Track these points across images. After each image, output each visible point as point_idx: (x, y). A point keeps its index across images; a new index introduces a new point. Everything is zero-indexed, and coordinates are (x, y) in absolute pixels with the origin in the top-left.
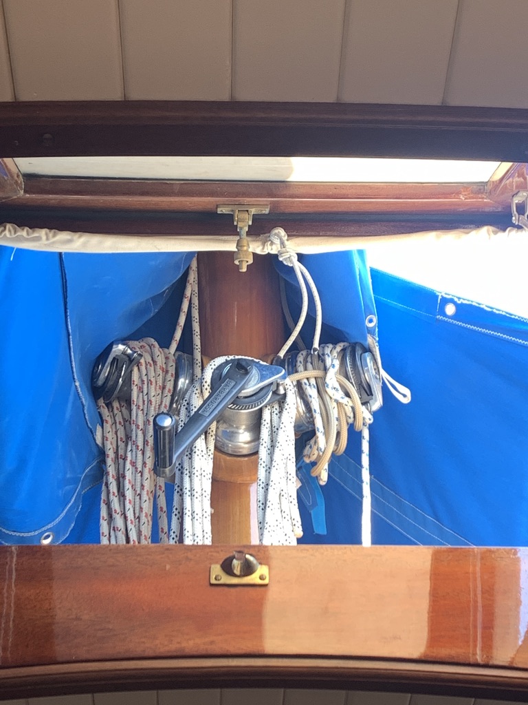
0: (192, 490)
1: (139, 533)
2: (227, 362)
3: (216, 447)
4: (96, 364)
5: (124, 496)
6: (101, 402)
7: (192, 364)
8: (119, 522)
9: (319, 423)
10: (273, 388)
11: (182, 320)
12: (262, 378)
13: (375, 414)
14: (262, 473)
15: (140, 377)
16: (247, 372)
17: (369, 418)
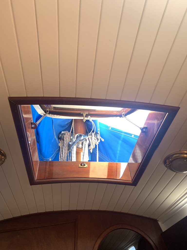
0: (73, 153)
1: (65, 159)
2: (79, 135)
3: (77, 147)
4: (59, 134)
5: (63, 154)
6: (60, 140)
7: (73, 135)
8: (62, 158)
9: (91, 144)
10: (85, 138)
11: (72, 128)
12: (84, 137)
13: (99, 143)
14: (83, 151)
15: (66, 136)
16: (82, 136)
17: (98, 143)
